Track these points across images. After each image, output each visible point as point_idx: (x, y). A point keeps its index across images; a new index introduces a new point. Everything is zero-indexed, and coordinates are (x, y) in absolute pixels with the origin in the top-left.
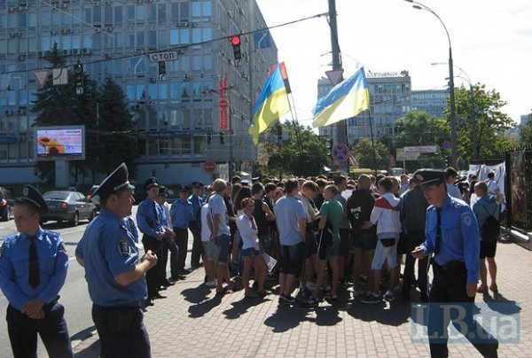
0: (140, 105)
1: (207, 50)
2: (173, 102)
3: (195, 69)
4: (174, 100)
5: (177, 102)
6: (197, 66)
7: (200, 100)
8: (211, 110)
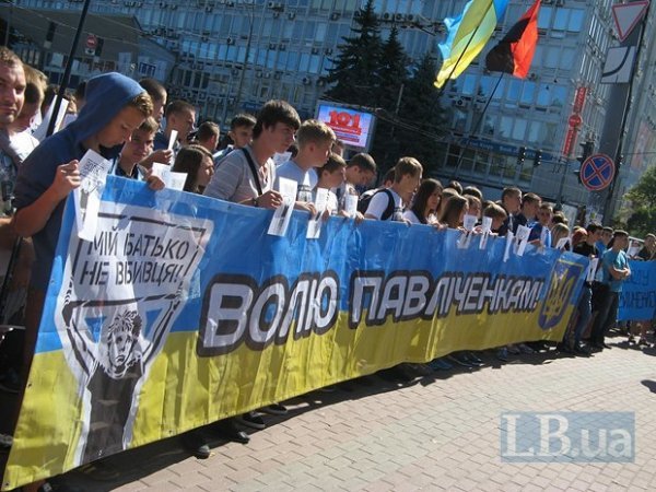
0: (464, 101)
1: (571, 42)
2: (507, 105)
3: (548, 65)
4: (509, 102)
5: (513, 106)
6: (551, 62)
7: (545, 110)
8: (555, 125)
